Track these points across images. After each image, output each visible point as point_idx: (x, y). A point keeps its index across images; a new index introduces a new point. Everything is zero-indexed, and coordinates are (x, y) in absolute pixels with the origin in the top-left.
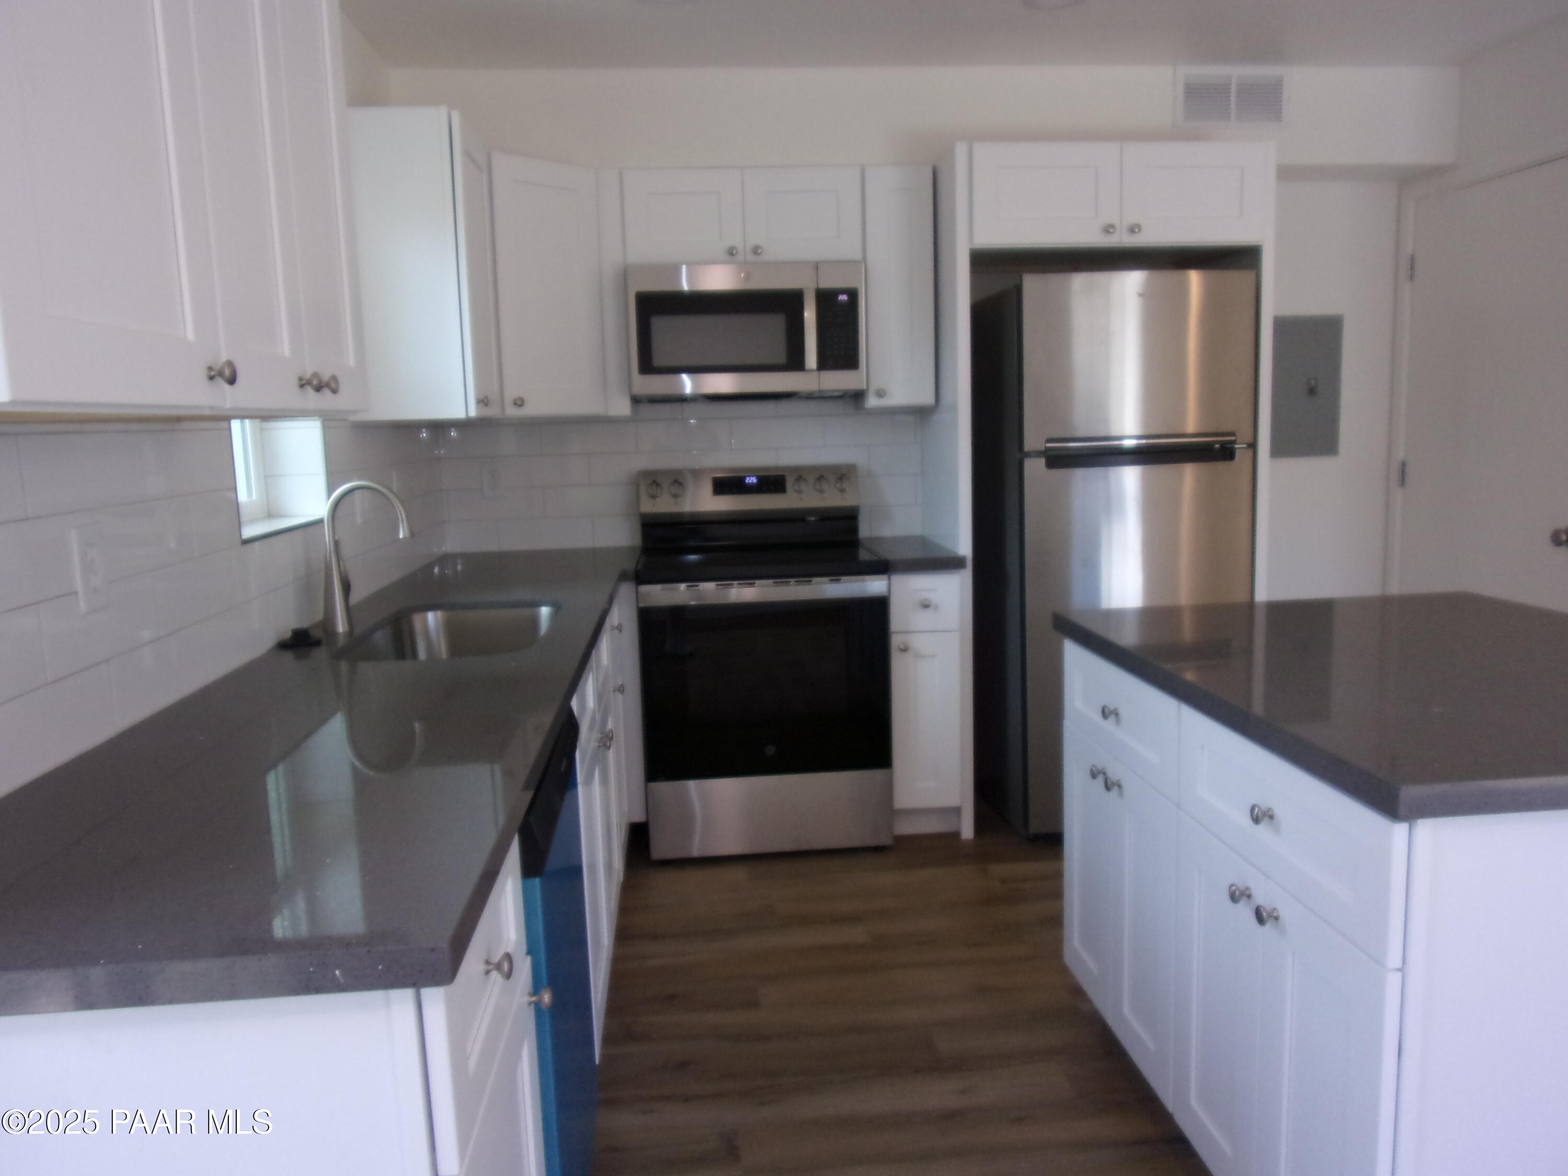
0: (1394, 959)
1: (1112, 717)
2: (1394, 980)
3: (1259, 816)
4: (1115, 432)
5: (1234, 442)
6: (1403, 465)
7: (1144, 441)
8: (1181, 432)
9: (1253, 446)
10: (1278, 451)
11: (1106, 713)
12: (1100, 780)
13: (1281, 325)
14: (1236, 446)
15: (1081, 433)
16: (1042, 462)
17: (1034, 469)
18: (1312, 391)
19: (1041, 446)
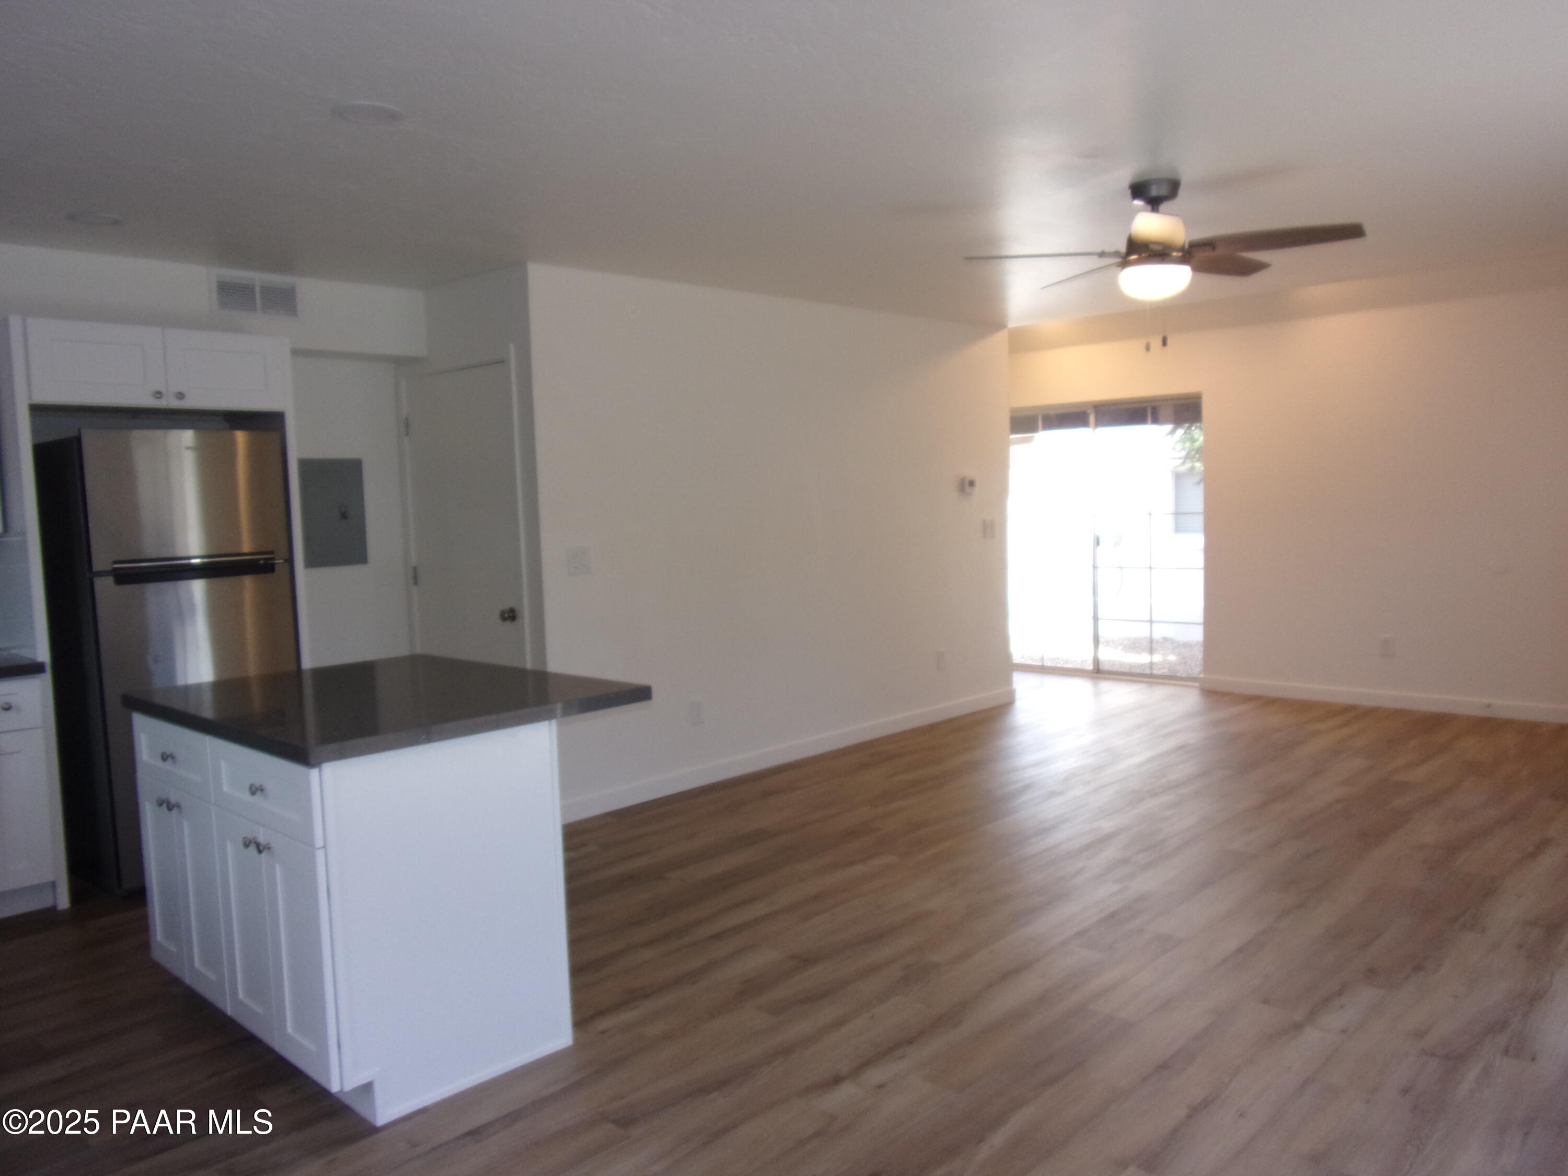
0: (319, 842)
1: (169, 760)
2: (320, 855)
3: (255, 790)
4: (181, 553)
5: (272, 559)
6: (415, 570)
7: (205, 560)
8: (238, 551)
9: (290, 561)
10: (311, 563)
11: (165, 757)
12: (165, 806)
13: (304, 465)
14: (276, 561)
15: (148, 556)
16: (110, 581)
17: (105, 587)
18: (344, 516)
19: (109, 567)
